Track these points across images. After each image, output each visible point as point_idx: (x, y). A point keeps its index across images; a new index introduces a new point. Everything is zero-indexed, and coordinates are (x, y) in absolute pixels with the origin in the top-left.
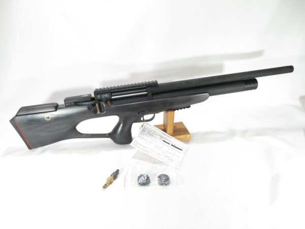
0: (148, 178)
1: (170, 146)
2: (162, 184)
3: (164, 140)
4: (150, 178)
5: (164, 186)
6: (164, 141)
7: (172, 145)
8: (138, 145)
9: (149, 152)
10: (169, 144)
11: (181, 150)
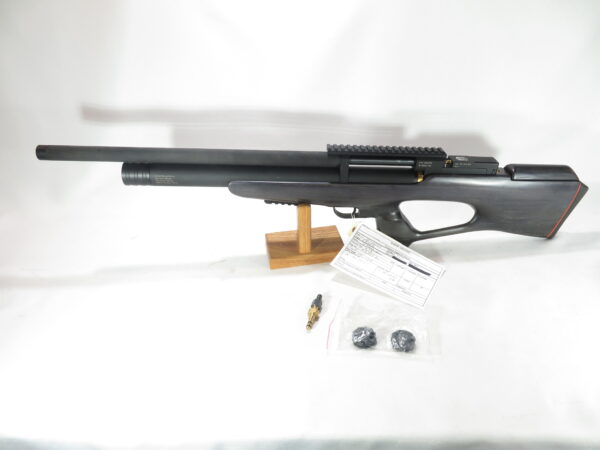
0: (372, 335)
1: (406, 266)
2: (399, 350)
3: (396, 255)
4: (377, 336)
5: (404, 354)
6: (394, 257)
7: (410, 266)
8: (345, 266)
9: (364, 278)
10: (405, 263)
11: (429, 274)
